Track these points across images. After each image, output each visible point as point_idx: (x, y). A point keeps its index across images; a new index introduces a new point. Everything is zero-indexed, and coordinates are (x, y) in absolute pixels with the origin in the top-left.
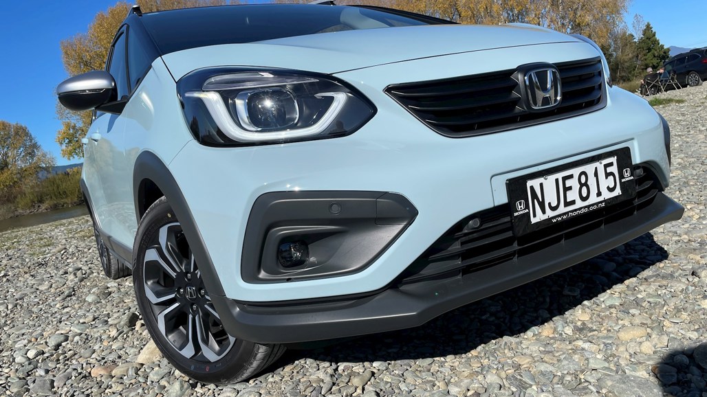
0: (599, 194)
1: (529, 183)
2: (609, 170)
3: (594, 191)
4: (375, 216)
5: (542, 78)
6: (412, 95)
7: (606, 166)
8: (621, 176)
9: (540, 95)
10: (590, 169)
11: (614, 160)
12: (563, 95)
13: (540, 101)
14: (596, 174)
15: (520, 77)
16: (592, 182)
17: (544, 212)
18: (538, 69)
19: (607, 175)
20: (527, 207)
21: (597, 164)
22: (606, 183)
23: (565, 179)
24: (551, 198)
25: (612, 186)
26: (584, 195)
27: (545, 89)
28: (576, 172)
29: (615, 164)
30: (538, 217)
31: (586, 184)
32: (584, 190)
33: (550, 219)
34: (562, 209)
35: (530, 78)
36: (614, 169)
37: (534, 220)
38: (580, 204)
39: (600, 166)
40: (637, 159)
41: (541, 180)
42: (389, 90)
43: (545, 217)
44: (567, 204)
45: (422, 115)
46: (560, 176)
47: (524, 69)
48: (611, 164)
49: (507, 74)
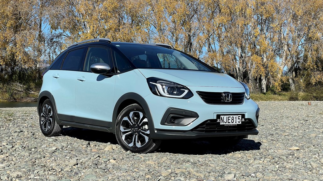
0: (236, 122)
1: (221, 116)
2: (239, 118)
3: (235, 121)
4: (191, 115)
5: (228, 95)
6: (201, 94)
7: (239, 117)
8: (242, 120)
9: (227, 99)
10: (235, 116)
11: (241, 116)
12: (232, 100)
13: (227, 100)
14: (236, 118)
15: (223, 94)
16: (235, 119)
17: (223, 123)
18: (227, 93)
19: (239, 119)
20: (220, 121)
21: (236, 116)
22: (238, 120)
23: (229, 117)
24: (225, 120)
25: (239, 121)
26: (233, 122)
27: (228, 98)
28: (231, 116)
29: (241, 117)
30: (222, 124)
31: (233, 119)
32: (233, 121)
33: (224, 125)
34: (227, 123)
35: (225, 95)
36: (240, 118)
37: (221, 124)
38: (231, 123)
39: (237, 116)
40: (246, 117)
41: (224, 116)
42: (197, 92)
43: (223, 124)
44: (228, 123)
45: (202, 98)
46: (228, 116)
47: (225, 93)
48: (240, 117)
49: (221, 93)
